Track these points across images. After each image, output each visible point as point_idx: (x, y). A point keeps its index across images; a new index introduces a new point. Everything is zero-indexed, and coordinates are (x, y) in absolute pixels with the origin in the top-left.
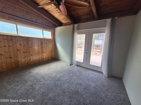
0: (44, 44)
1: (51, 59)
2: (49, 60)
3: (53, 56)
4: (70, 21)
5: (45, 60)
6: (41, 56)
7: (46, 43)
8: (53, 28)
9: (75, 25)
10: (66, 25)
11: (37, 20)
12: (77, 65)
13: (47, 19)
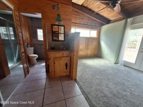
0: (90, 42)
1: (93, 55)
2: (91, 56)
3: (96, 54)
4: (121, 16)
5: (88, 56)
6: (86, 52)
7: (92, 41)
8: (99, 27)
9: (129, 20)
10: (115, 21)
11: (88, 23)
12: (124, 66)
13: (95, 20)
